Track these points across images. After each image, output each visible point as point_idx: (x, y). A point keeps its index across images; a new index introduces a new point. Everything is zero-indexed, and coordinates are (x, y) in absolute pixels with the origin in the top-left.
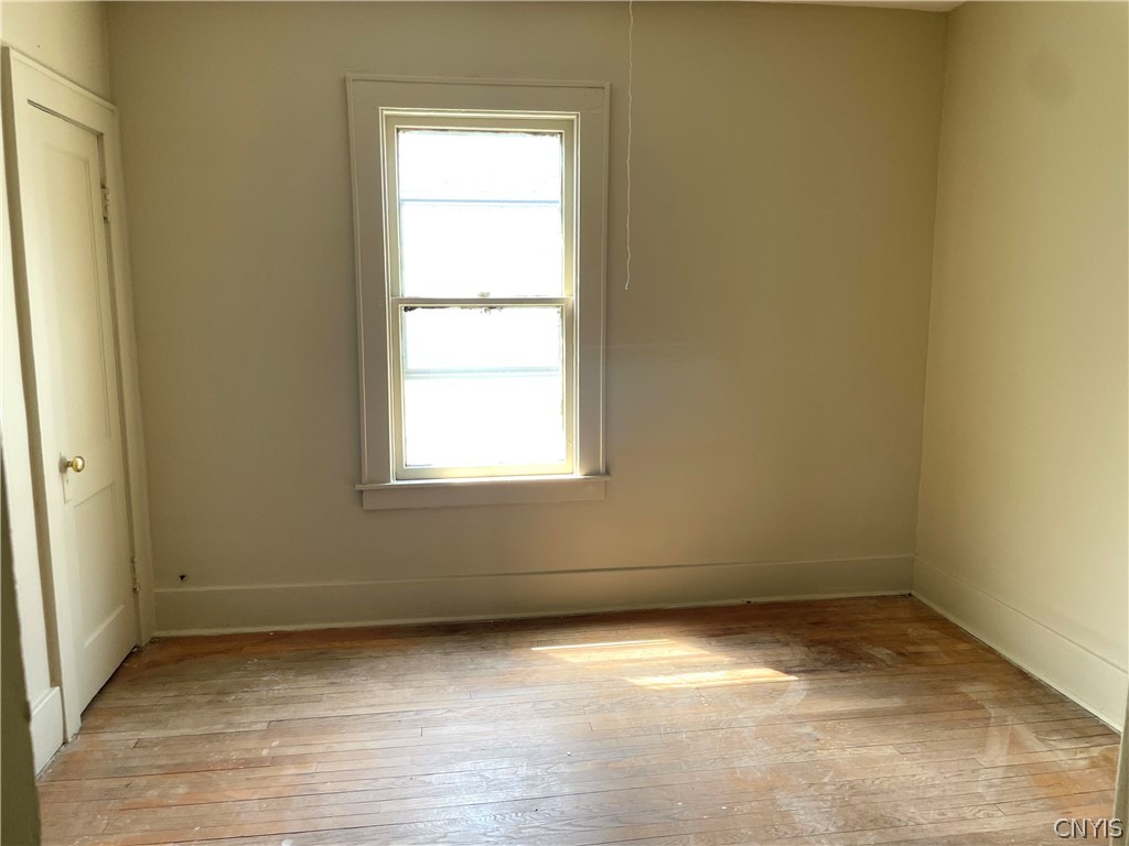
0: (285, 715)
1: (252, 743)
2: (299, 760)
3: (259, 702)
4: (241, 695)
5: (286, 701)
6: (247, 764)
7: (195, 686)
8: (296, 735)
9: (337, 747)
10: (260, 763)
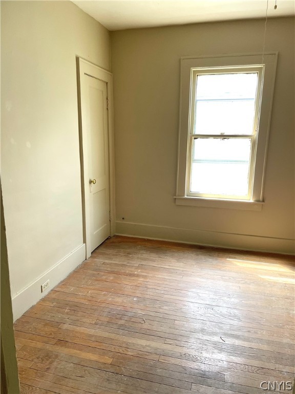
0: (144, 263)
1: (133, 269)
2: (145, 277)
3: (138, 258)
4: (133, 255)
5: (145, 259)
6: (131, 275)
7: (122, 250)
8: (146, 269)
9: (157, 276)
10: (134, 275)
